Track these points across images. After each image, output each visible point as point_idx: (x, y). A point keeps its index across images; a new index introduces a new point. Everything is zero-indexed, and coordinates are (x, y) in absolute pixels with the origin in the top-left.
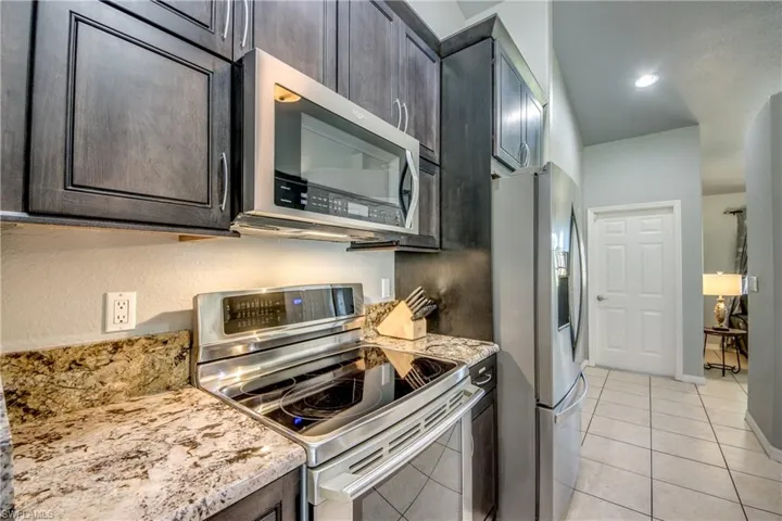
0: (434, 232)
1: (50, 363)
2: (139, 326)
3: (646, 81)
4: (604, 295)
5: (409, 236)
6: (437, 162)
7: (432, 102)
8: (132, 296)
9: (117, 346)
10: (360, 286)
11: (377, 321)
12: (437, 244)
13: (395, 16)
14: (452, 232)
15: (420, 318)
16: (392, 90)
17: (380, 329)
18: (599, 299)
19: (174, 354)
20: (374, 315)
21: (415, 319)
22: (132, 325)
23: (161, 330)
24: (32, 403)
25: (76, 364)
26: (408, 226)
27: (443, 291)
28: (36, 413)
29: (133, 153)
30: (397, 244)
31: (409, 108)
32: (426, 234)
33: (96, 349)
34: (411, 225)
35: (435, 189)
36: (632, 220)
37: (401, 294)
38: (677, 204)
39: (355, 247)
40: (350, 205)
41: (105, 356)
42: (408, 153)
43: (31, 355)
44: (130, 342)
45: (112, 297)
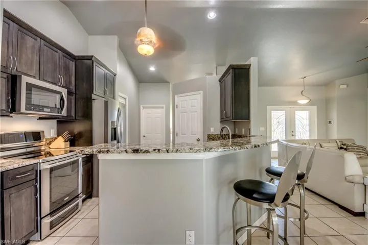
0: (73, 114)
4: (146, 135)
5: (63, 116)
6: (74, 92)
7: (72, 74)
10: (43, 132)
11: (50, 144)
12: (74, 118)
13: (59, 51)
14: (80, 114)
15: (67, 141)
16: (58, 73)
17: (51, 146)
18: (144, 136)
20: (48, 142)
21: (65, 141)
26: (63, 113)
27: (76, 133)
30: (59, 118)
31: (63, 77)
32: (69, 115)
34: (64, 113)
35: (73, 101)
36: (154, 110)
37: (59, 134)
38: (164, 106)
39: (40, 118)
40: (45, 109)
42: (63, 93)
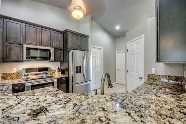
0: (62, 59)
1: (7, 74)
2: (16, 71)
3: (118, 28)
4: (119, 69)
6: (63, 49)
8: (15, 68)
9: (13, 73)
10: (50, 67)
12: (63, 61)
13: (51, 31)
18: (118, 70)
19: (20, 75)
22: (15, 71)
23: (19, 72)
24: (5, 78)
25: (9, 75)
26: (51, 59)
28: (5, 79)
29: (12, 56)
33: (12, 73)
35: (62, 53)
41: (12, 74)
42: (51, 50)
43: (5, 74)
44: (15, 73)
45: (13, 68)
